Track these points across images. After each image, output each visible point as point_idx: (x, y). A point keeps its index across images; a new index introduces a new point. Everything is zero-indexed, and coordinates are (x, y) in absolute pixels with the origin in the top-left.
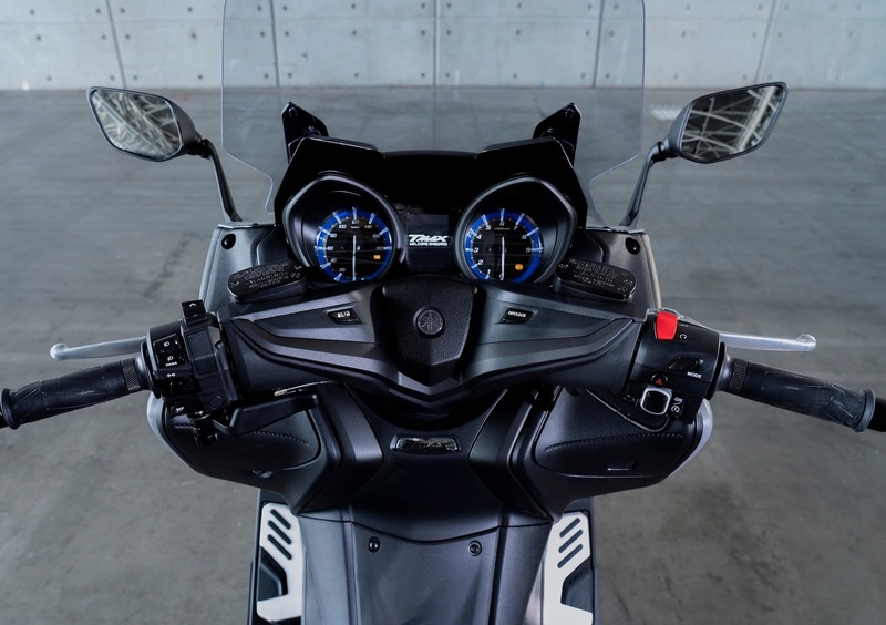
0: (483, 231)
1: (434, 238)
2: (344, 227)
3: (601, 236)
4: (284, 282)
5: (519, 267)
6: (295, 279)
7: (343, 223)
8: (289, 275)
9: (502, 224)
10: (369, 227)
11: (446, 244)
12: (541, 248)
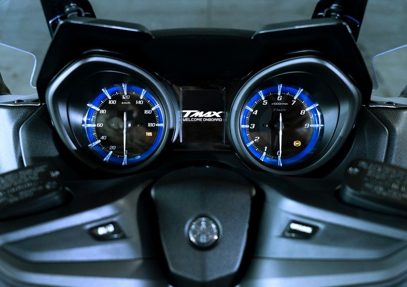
0: (259, 106)
1: (209, 114)
2: (114, 102)
3: (386, 115)
4: (38, 194)
5: (297, 144)
6: (50, 191)
7: (113, 99)
8: (44, 185)
9: (280, 98)
10: (140, 102)
11: (220, 120)
12: (320, 126)
